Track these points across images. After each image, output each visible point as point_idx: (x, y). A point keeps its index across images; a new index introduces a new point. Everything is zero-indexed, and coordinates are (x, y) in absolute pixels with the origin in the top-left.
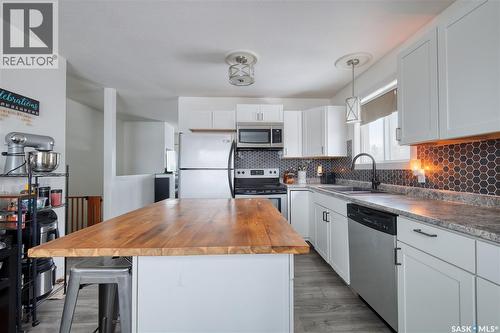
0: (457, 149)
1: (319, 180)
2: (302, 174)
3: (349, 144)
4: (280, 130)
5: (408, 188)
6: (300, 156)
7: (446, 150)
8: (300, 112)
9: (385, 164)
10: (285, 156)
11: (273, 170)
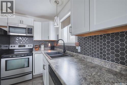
0: (93, 38)
1: (49, 48)
2: (42, 47)
3: (58, 36)
4: (32, 29)
5: (74, 53)
6: (40, 39)
7: (88, 38)
8: (41, 23)
9: (68, 44)
10: (34, 40)
11: (30, 45)
